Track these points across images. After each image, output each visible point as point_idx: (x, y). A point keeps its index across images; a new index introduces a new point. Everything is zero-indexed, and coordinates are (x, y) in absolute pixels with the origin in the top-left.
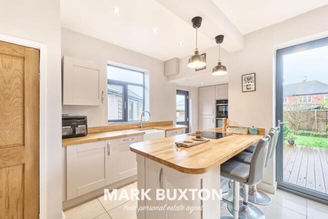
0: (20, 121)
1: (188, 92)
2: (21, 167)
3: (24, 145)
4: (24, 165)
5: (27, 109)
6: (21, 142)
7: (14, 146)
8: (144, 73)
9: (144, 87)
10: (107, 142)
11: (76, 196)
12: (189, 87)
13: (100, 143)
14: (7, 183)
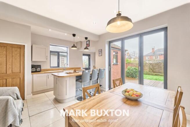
0: (19, 66)
1: (90, 55)
2: (19, 78)
3: (20, 72)
4: (20, 78)
5: (21, 63)
6: (19, 72)
7: (18, 73)
8: (67, 47)
9: (67, 53)
10: (48, 74)
11: (36, 91)
12: (90, 53)
13: (45, 74)
14: (16, 82)
